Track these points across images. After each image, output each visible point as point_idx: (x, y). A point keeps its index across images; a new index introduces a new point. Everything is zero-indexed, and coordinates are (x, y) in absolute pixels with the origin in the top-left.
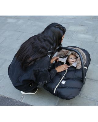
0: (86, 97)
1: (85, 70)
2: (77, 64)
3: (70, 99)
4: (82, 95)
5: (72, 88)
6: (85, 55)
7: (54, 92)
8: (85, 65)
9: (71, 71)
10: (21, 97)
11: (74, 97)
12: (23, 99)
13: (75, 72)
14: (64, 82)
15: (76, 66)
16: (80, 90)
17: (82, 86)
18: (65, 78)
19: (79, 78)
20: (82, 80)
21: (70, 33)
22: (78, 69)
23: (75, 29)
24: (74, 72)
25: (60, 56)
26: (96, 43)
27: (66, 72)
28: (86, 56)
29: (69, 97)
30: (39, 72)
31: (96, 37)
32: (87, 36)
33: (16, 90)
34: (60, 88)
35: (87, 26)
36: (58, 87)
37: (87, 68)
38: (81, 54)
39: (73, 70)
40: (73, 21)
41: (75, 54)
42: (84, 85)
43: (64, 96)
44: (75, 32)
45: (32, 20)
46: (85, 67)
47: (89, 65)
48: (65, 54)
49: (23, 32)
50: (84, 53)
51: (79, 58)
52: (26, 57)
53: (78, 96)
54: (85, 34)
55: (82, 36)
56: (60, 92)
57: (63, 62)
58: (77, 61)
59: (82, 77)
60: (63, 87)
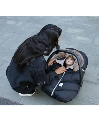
0: (83, 99)
1: (82, 72)
2: (74, 66)
3: (68, 102)
4: (79, 97)
5: (70, 90)
6: (82, 57)
7: (52, 95)
8: (83, 68)
9: (69, 73)
10: (19, 99)
11: (72, 100)
12: (21, 101)
13: (73, 75)
14: (61, 85)
15: (73, 68)
16: (78, 93)
17: (80, 88)
18: (63, 81)
19: (76, 80)
20: (79, 83)
21: (67, 35)
22: (75, 72)
23: (72, 32)
24: (71, 75)
25: (57, 58)
26: (93, 45)
27: (64, 75)
28: (84, 59)
29: (66, 100)
30: (35, 73)
31: (94, 40)
32: (85, 39)
33: (14, 92)
34: (58, 90)
35: (85, 28)
36: (56, 90)
37: (84, 71)
38: (79, 57)
39: (71, 73)
40: (71, 24)
41: (73, 57)
42: (81, 87)
43: (62, 98)
44: (73, 34)
45: (31, 22)
46: (82, 70)
47: (86, 67)
48: (62, 56)
49: (22, 34)
50: (82, 56)
51: (76, 61)
52: (21, 58)
53: (75, 98)
54: (82, 36)
55: (80, 38)
56: (58, 95)
57: (60, 64)
58: (74, 63)
59: (79, 80)
60: (61, 89)
